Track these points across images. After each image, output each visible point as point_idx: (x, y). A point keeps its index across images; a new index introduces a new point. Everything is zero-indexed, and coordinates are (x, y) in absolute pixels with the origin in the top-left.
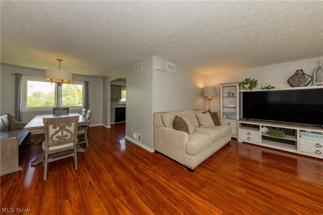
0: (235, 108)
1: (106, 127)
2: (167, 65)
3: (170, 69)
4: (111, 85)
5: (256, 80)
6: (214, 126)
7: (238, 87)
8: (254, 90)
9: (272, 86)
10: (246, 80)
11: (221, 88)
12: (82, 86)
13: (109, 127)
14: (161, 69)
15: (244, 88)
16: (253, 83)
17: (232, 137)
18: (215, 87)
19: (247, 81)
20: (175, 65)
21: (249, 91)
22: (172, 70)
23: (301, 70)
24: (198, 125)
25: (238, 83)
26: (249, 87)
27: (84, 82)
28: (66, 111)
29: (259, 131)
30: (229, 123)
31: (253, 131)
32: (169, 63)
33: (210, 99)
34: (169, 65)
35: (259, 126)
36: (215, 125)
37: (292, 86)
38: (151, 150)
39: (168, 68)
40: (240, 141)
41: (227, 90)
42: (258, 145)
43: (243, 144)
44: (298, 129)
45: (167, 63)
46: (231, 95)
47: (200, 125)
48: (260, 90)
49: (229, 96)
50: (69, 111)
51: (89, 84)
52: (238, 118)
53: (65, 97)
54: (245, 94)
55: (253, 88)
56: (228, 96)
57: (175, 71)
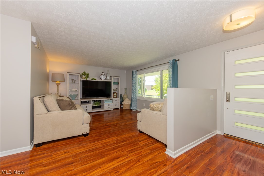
0: (77, 91)
5: (89, 74)
7: (79, 76)
8: (88, 80)
9: (95, 78)
10: (85, 72)
11: (68, 75)
15: (83, 78)
18: (63, 74)
19: (85, 74)
21: (85, 80)
25: (80, 73)
26: (85, 77)
29: (91, 104)
31: (88, 105)
33: (58, 84)
35: (91, 101)
41: (71, 77)
42: (91, 112)
46: (74, 82)
48: (90, 80)
49: (72, 82)
52: (79, 99)
54: (83, 81)
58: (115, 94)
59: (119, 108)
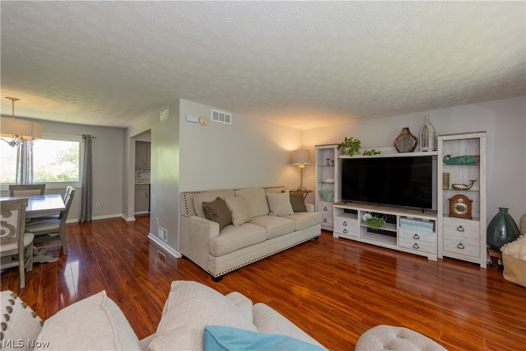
0: (333, 183)
1: (126, 219)
2: (212, 113)
3: (218, 121)
4: (137, 142)
5: (359, 141)
6: (293, 213)
7: (336, 150)
8: (355, 156)
9: (377, 151)
10: (346, 140)
11: (317, 151)
12: (77, 144)
13: (131, 219)
14: (197, 121)
15: (344, 153)
16: (355, 145)
17: (322, 230)
18: (309, 151)
19: (348, 142)
20: (230, 114)
21: (348, 157)
22: (224, 122)
23: (407, 128)
24: (267, 211)
25: (337, 144)
26: (350, 151)
27: (82, 137)
28: (39, 191)
29: (357, 219)
30: (325, 208)
31: (350, 220)
32: (216, 111)
33: (302, 169)
34: (215, 114)
35: (357, 211)
36: (295, 211)
37: (399, 152)
38: (176, 254)
39: (214, 118)
40: (336, 235)
41: (325, 155)
42: (357, 241)
43: (339, 240)
44: (398, 214)
45: (213, 110)
47: (270, 212)
48: (362, 156)
50: (45, 191)
51: (93, 140)
53: (73, 161)
55: (355, 153)
56: (327, 166)
57: (230, 123)
58: (461, 203)
59: (484, 265)
